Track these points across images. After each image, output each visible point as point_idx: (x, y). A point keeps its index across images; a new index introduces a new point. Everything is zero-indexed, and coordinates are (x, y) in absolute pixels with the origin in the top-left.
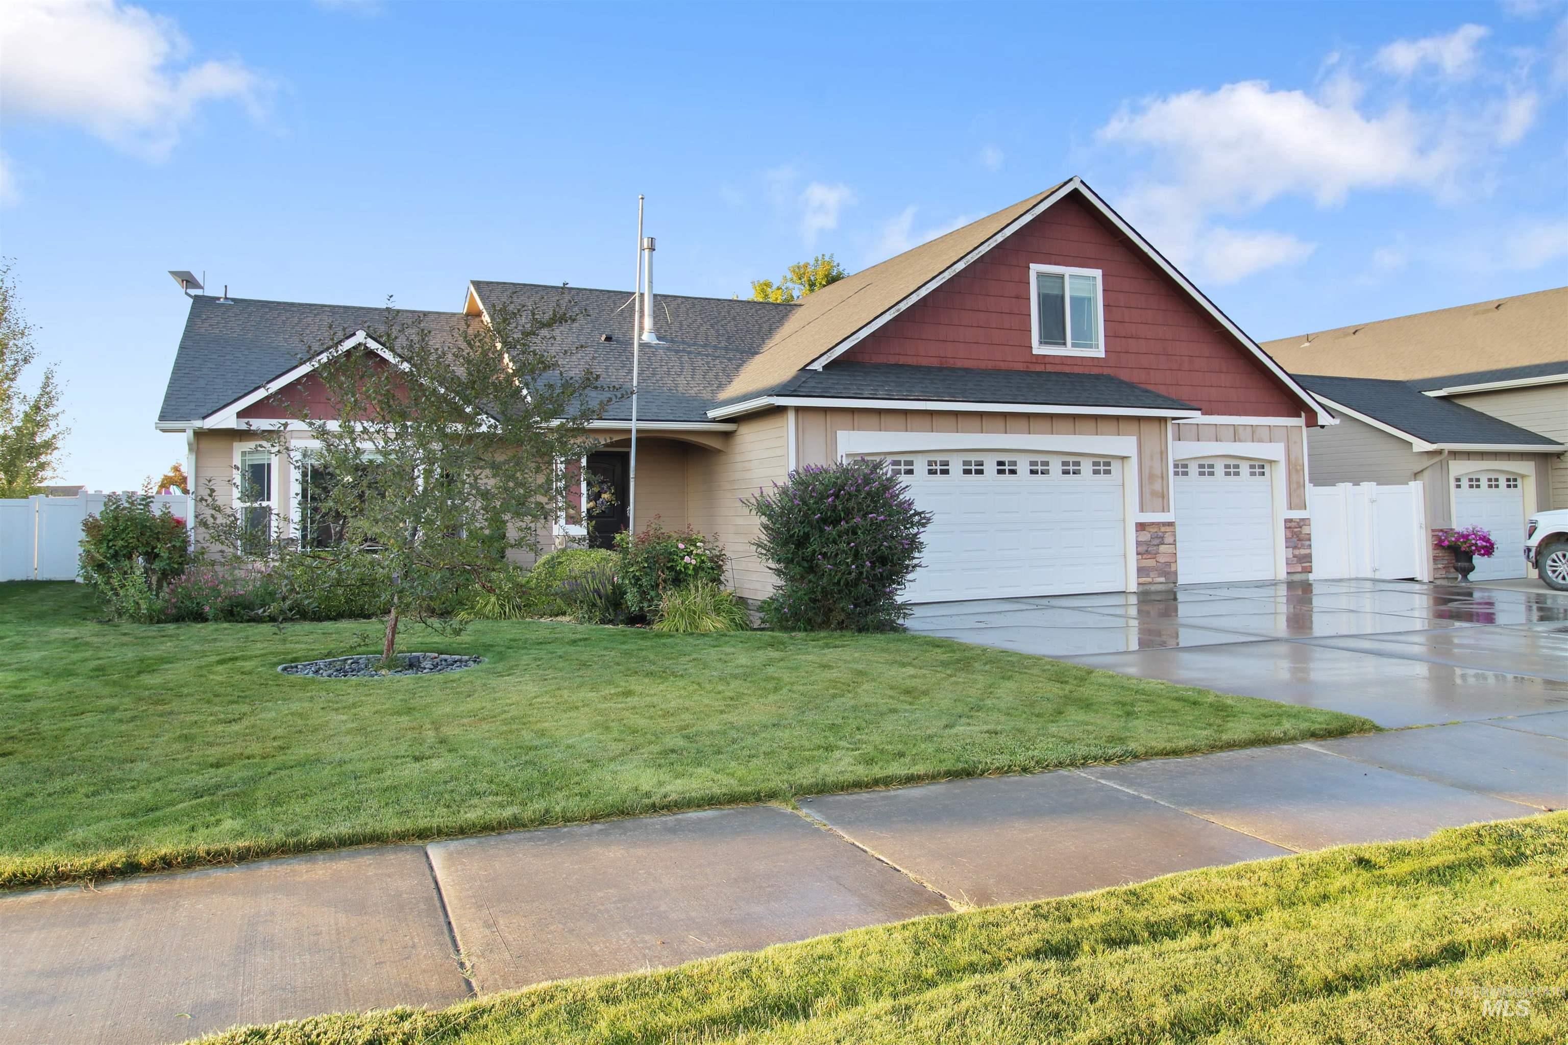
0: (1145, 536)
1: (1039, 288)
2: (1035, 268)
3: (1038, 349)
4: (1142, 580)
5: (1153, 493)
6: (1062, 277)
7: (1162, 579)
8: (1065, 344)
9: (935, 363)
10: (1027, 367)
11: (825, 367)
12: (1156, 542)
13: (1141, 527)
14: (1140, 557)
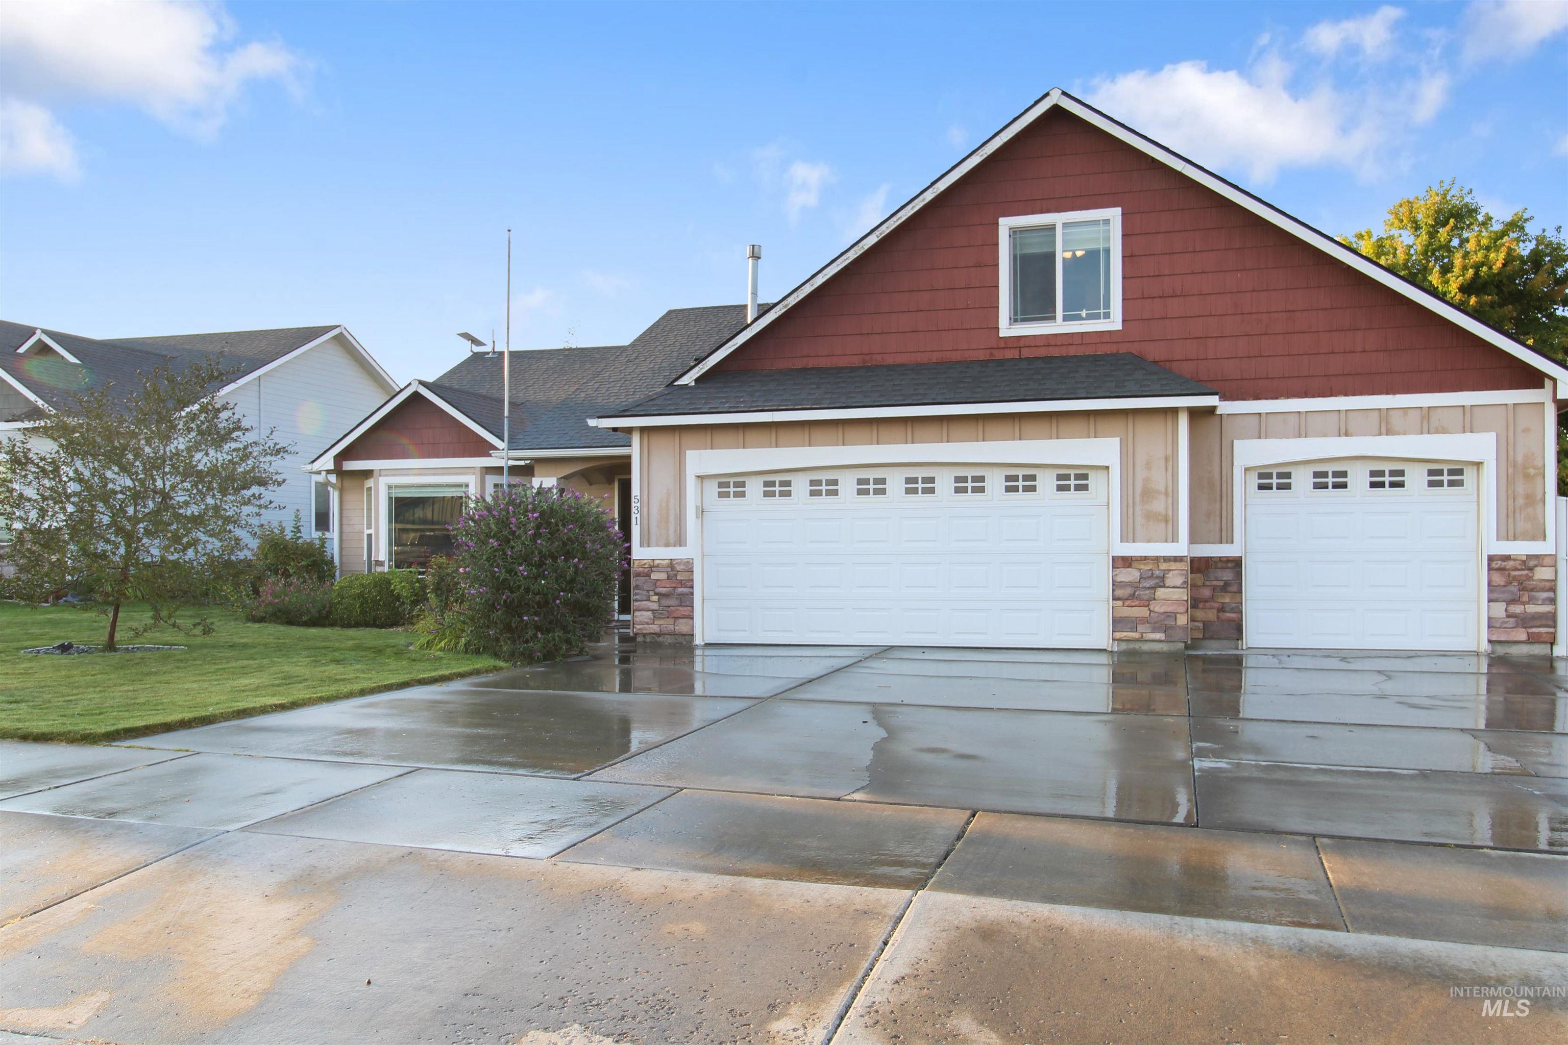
0: (1129, 575)
1: (1014, 246)
2: (1006, 224)
3: (1007, 329)
4: (1118, 635)
5: (1150, 516)
6: (1052, 228)
7: (1160, 636)
8: (1054, 318)
9: (856, 361)
10: (992, 355)
11: (697, 380)
12: (1151, 583)
13: (1122, 562)
14: (1120, 603)
